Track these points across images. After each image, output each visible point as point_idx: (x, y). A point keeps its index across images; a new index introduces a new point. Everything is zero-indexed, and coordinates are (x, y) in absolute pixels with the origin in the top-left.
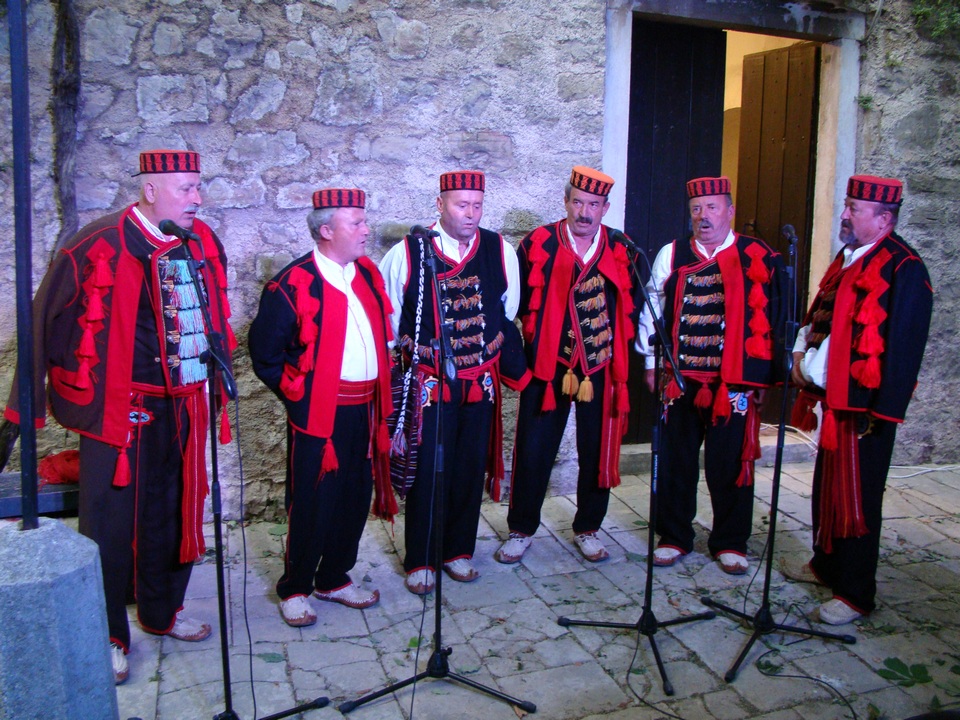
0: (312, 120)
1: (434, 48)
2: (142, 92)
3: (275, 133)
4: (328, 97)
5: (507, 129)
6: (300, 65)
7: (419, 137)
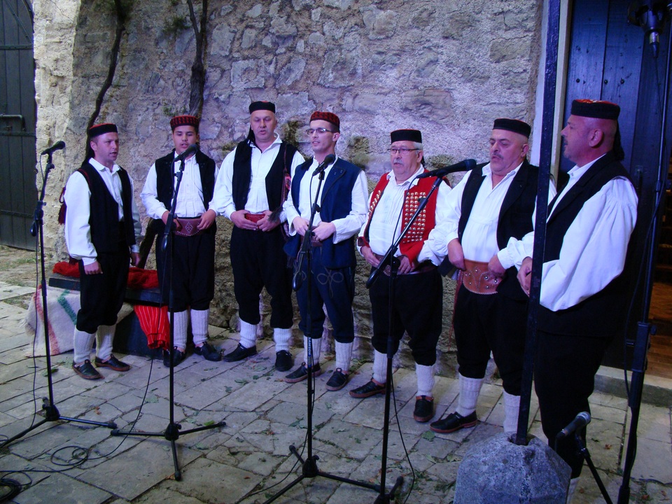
0: (318, 84)
1: (399, 28)
2: (234, 71)
3: (298, 94)
4: (329, 69)
5: (447, 87)
6: (314, 49)
7: (385, 94)
